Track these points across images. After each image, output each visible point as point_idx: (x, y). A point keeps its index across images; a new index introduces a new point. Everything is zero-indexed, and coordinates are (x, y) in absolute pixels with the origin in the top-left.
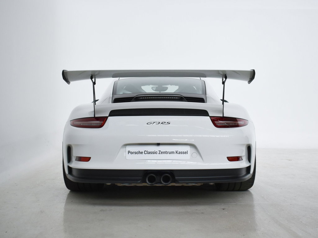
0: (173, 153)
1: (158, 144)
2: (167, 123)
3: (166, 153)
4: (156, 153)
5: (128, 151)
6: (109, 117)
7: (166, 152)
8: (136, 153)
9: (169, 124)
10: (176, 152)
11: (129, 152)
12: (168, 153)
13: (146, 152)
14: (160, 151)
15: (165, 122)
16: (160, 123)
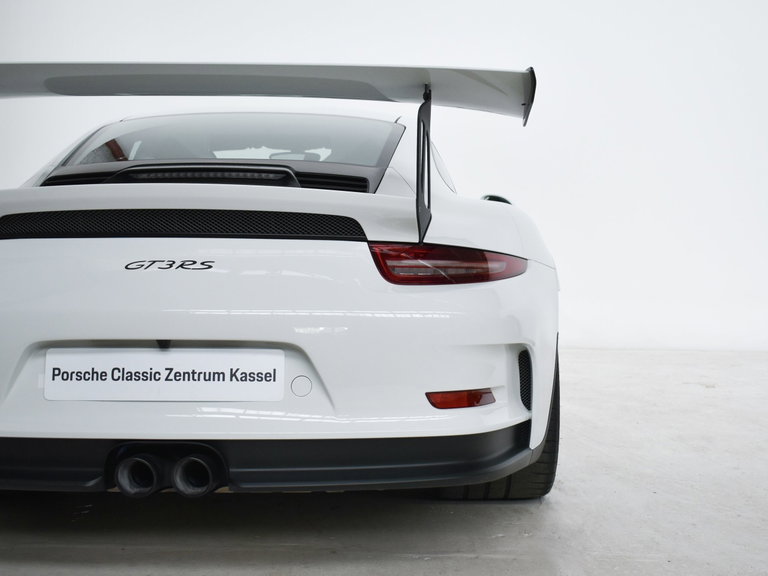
0: (218, 376)
1: (164, 345)
2: (202, 264)
3: (192, 375)
4: (154, 376)
5: (54, 369)
7: (194, 373)
8: (81, 376)
9: (210, 267)
10: (233, 375)
11: (56, 372)
12: (202, 376)
13: (117, 374)
14: (171, 370)
15: (195, 262)
16: (175, 266)
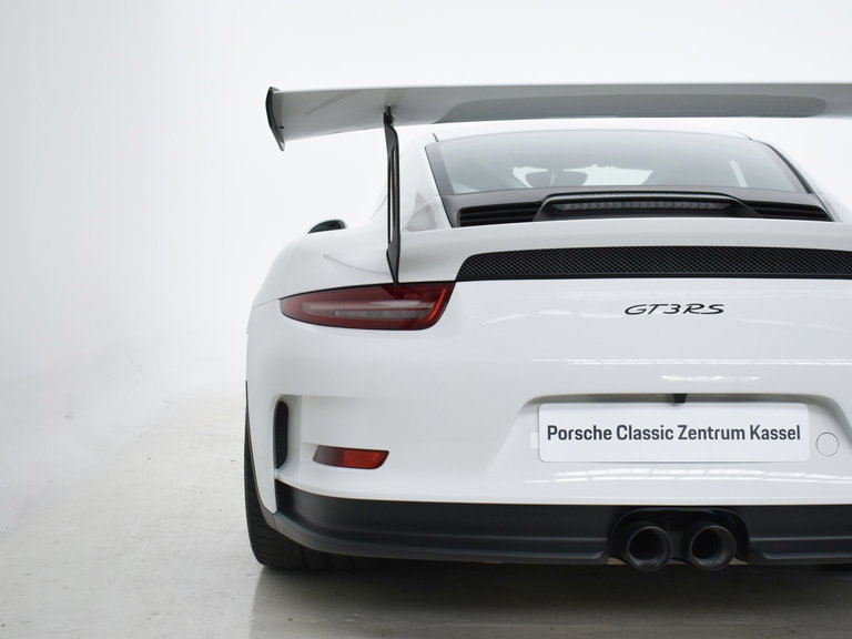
0: (737, 433)
1: (679, 399)
2: (711, 307)
3: (708, 433)
4: (665, 434)
5: (549, 427)
6: (458, 284)
7: (710, 430)
8: (581, 435)
9: (721, 311)
10: (753, 432)
11: (552, 431)
12: (719, 433)
13: (623, 432)
14: (685, 427)
15: (702, 306)
16: (682, 310)
